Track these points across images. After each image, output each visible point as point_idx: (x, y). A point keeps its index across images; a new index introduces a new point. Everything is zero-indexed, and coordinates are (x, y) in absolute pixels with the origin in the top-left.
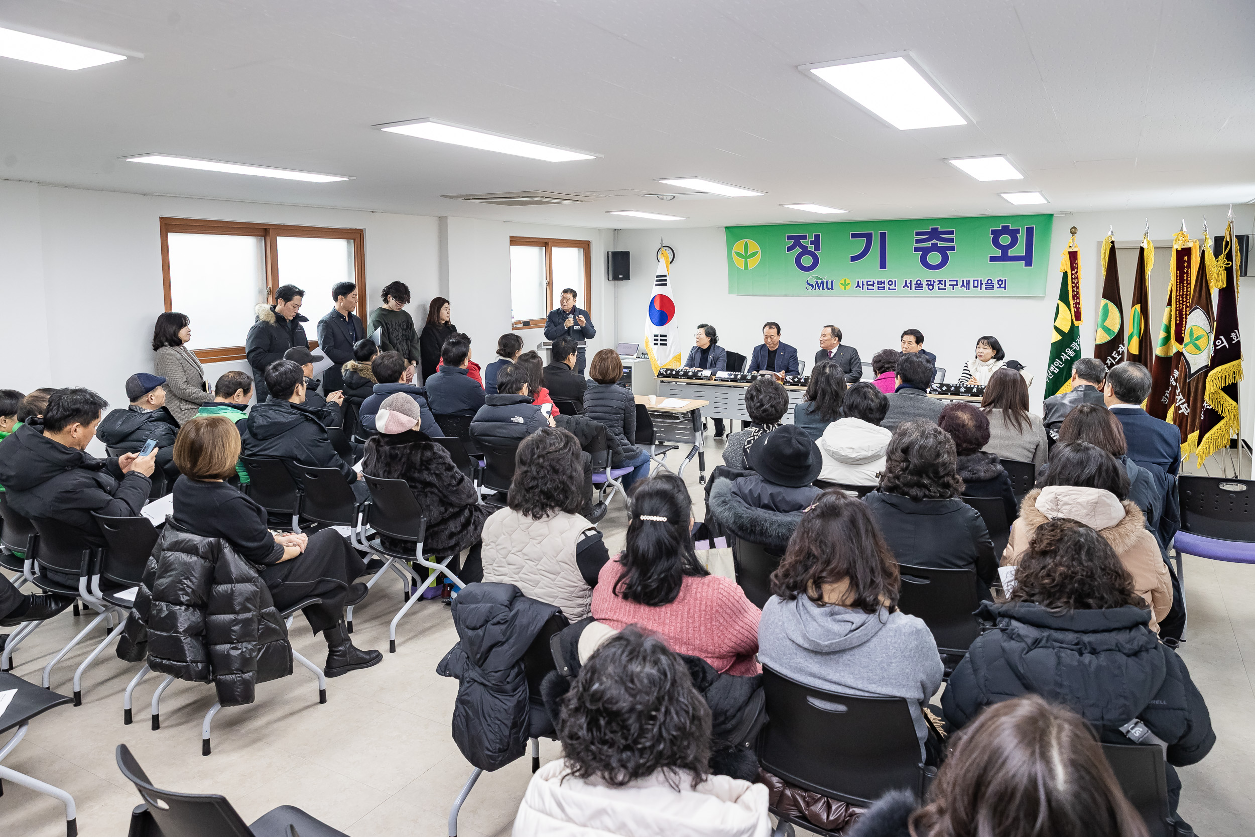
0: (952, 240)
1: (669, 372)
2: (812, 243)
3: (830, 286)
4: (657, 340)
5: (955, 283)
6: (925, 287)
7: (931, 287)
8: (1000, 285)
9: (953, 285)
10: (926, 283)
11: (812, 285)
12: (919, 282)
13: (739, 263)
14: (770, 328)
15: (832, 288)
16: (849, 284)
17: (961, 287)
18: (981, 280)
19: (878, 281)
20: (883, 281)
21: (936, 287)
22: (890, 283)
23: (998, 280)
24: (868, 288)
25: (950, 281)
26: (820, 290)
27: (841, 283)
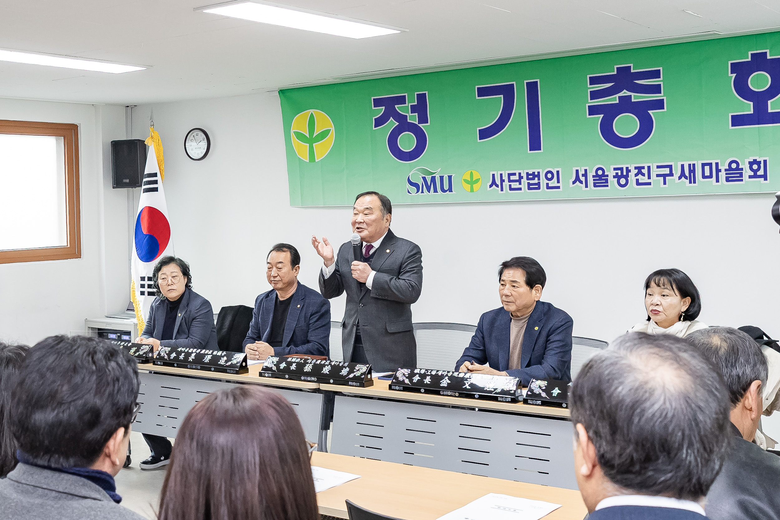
0: (656, 89)
2: (414, 109)
3: (446, 187)
4: (144, 286)
5: (667, 171)
6: (612, 181)
7: (623, 181)
8: (755, 171)
9: (664, 176)
10: (614, 173)
11: (416, 185)
12: (600, 172)
15: (450, 190)
16: (477, 181)
17: (680, 178)
18: (717, 164)
19: (527, 173)
20: (536, 174)
21: (632, 180)
22: (549, 176)
23: (750, 163)
24: (510, 186)
25: (658, 167)
26: (429, 192)
27: (465, 180)
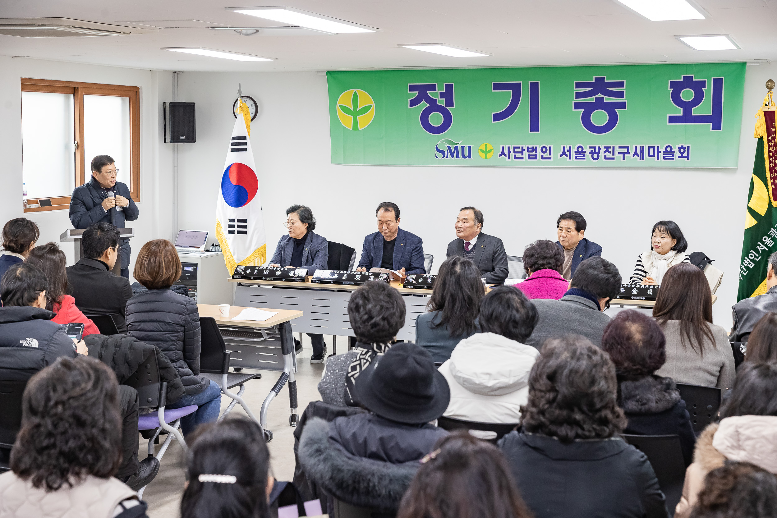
0: (621, 95)
1: (249, 271)
2: (442, 95)
3: (466, 154)
4: (233, 226)
5: (625, 150)
6: (588, 156)
7: (595, 156)
8: (682, 153)
9: (624, 154)
10: (590, 150)
11: (443, 152)
12: (580, 149)
13: (347, 121)
14: (386, 210)
15: (469, 156)
16: (490, 151)
17: (634, 156)
18: (658, 147)
19: (528, 147)
20: (534, 148)
21: (602, 156)
22: (544, 150)
23: (679, 148)
24: (515, 156)
25: (620, 147)
26: (453, 158)
27: (482, 151)
